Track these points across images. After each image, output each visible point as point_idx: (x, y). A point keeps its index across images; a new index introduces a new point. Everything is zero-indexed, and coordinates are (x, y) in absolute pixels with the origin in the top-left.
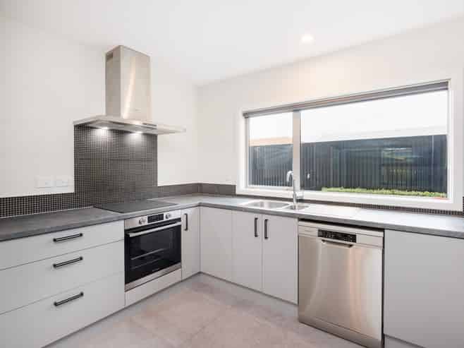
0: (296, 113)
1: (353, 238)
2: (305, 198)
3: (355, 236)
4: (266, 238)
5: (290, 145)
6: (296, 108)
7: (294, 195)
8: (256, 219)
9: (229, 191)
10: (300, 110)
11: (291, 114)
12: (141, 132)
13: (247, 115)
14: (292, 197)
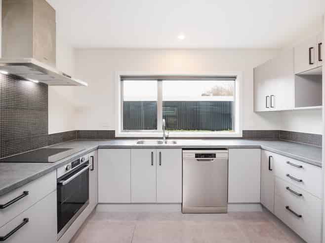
0: (160, 82)
1: (214, 156)
2: (170, 136)
3: (215, 155)
4: (160, 165)
5: (155, 102)
6: (160, 79)
7: (164, 135)
8: (152, 153)
9: (109, 135)
10: (162, 80)
11: (156, 82)
12: (37, 82)
13: (123, 78)
14: (162, 136)
